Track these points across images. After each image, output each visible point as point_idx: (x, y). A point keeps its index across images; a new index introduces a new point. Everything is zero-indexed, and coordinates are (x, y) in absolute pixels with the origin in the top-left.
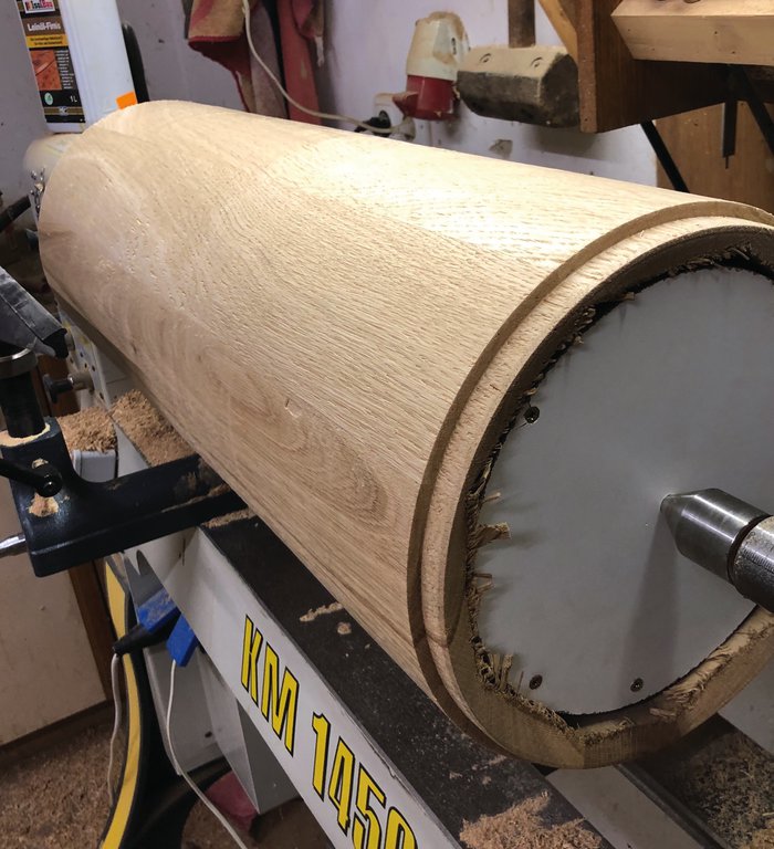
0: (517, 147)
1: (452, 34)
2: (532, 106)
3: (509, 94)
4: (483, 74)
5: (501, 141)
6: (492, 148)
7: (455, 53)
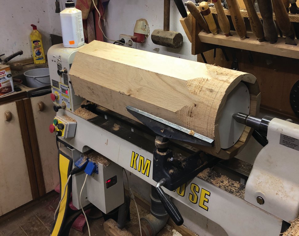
0: (161, 50)
1: (145, 24)
2: (170, 44)
3: (165, 41)
4: (158, 36)
5: (156, 48)
6: (154, 50)
7: (146, 28)
